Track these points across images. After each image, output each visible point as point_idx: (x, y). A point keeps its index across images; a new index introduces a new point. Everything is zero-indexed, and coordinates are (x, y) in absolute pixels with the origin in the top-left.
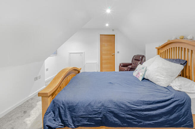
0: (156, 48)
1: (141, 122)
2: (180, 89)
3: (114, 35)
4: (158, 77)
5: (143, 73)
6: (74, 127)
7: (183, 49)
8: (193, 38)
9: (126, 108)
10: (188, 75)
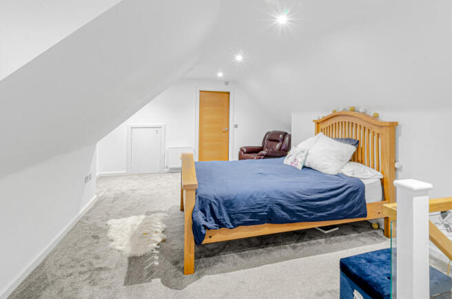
0: (314, 121)
1: (312, 215)
2: (353, 174)
3: (229, 93)
4: (325, 163)
5: (304, 158)
6: (232, 226)
7: (354, 125)
8: (365, 110)
9: (295, 198)
10: (360, 159)
